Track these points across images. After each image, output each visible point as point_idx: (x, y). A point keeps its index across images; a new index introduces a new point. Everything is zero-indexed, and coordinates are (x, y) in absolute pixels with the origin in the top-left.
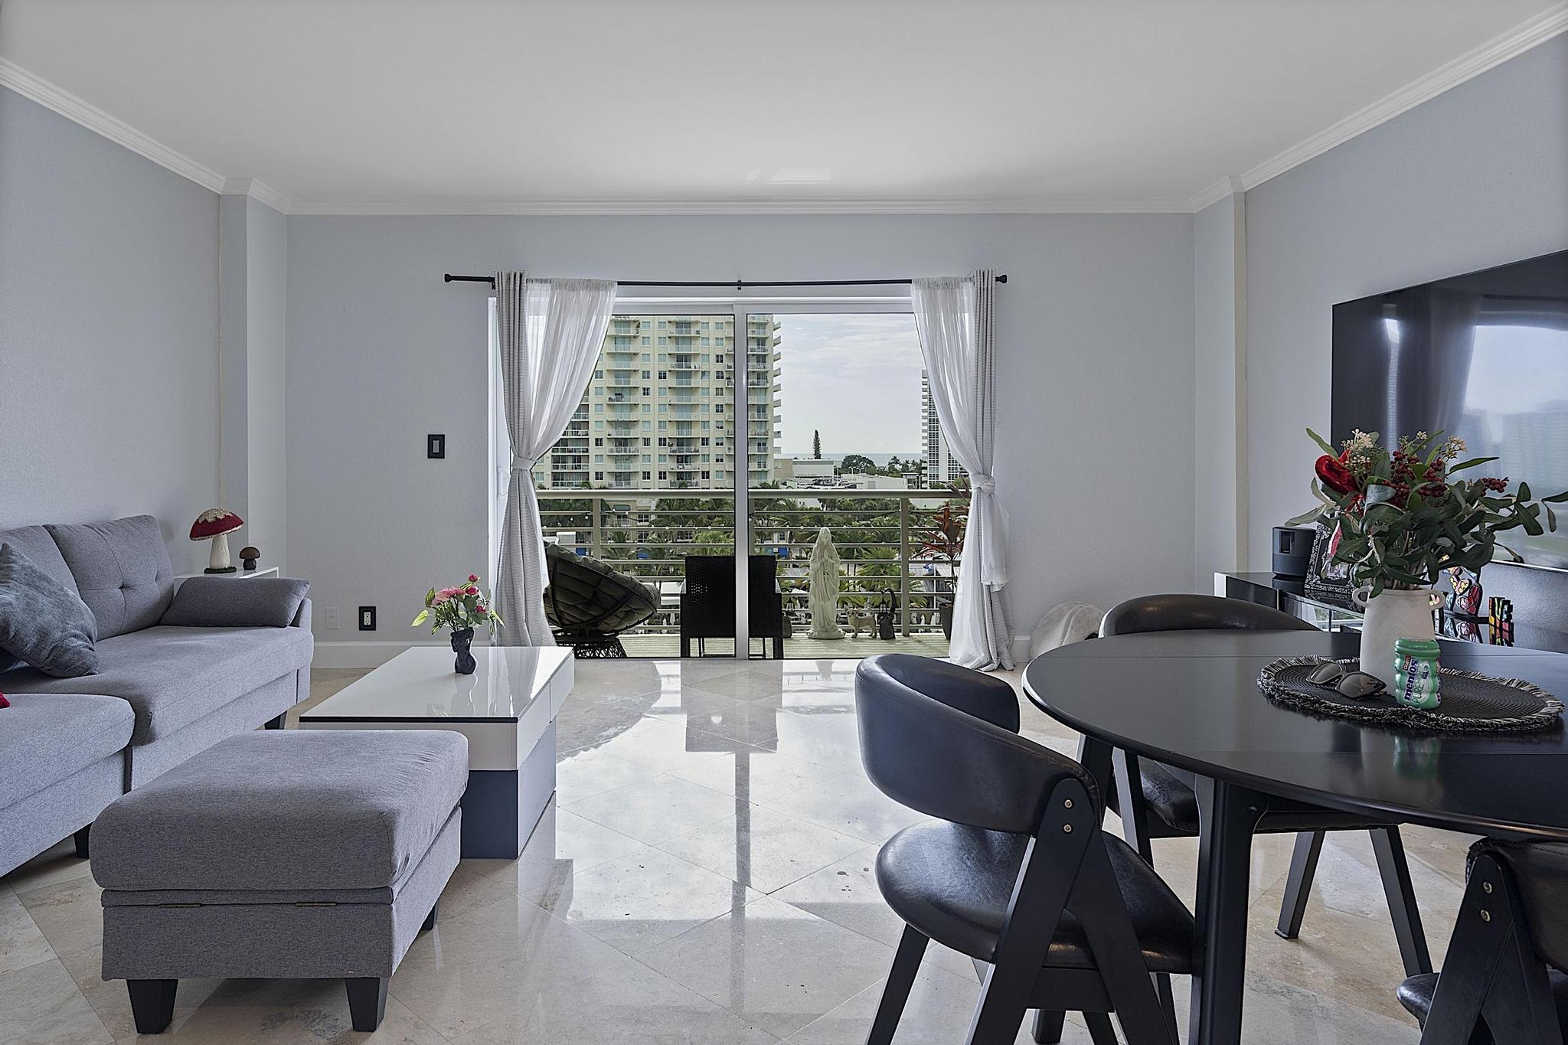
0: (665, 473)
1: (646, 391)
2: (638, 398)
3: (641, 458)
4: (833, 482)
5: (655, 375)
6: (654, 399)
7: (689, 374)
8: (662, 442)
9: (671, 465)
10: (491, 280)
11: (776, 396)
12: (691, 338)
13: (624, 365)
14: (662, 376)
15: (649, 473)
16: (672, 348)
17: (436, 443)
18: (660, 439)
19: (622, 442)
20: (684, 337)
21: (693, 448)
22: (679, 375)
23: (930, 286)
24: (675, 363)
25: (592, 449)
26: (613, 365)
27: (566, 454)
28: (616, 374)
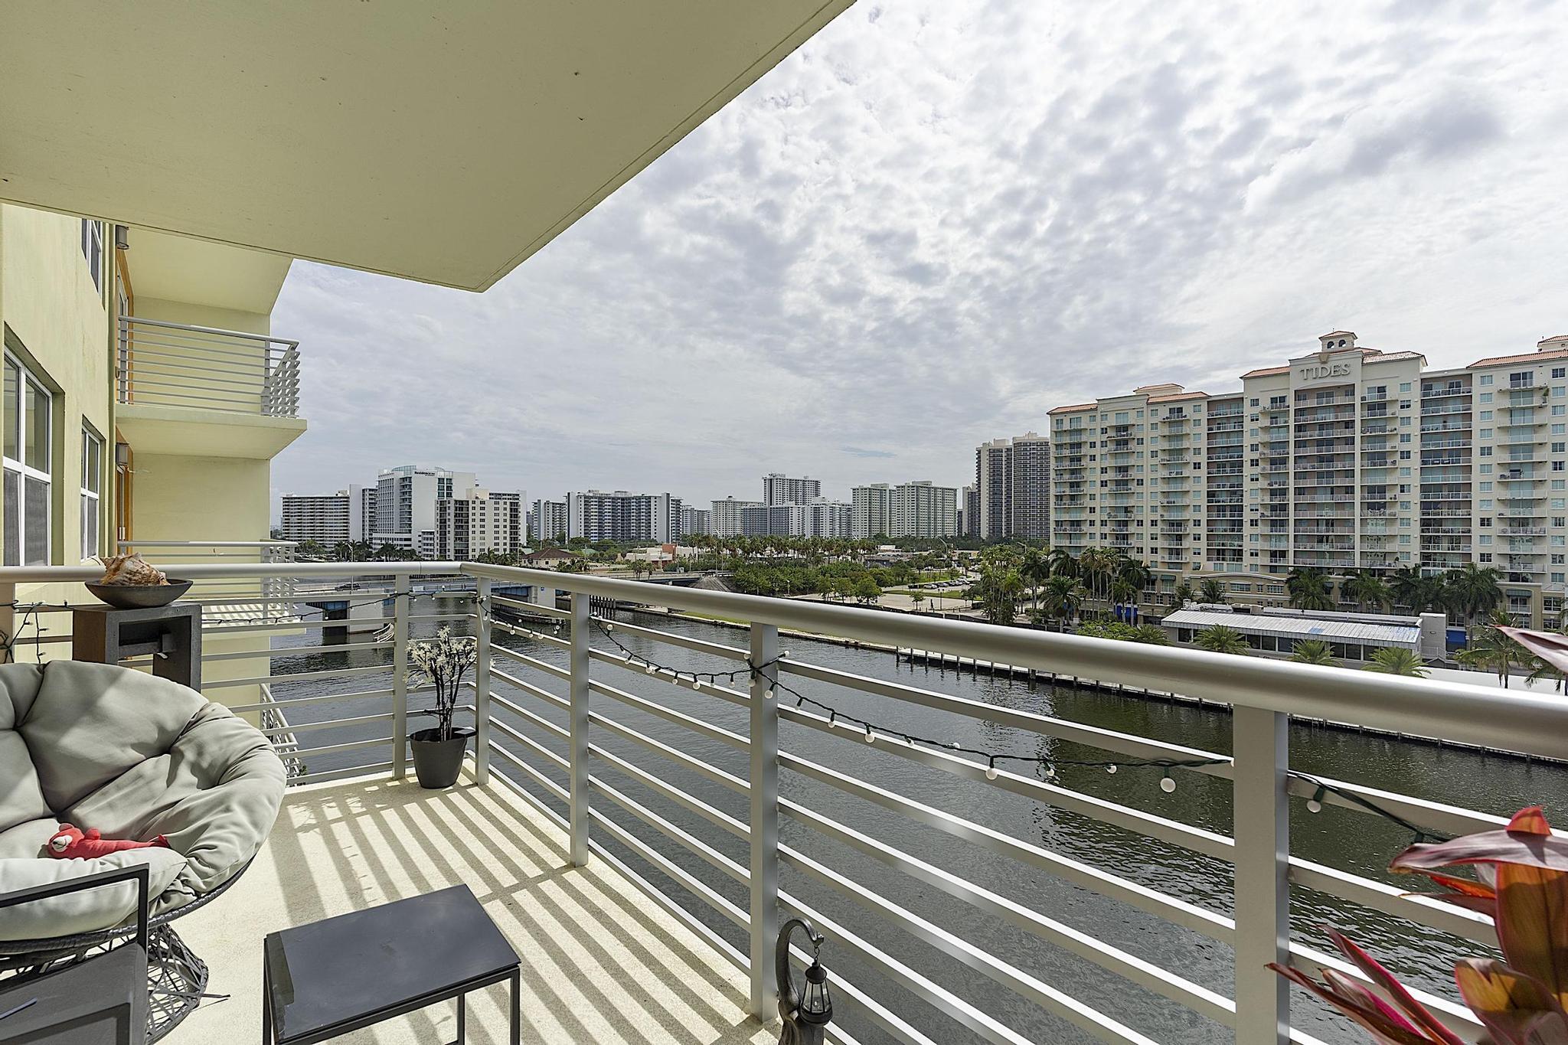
1: (1558, 466)
3: (1550, 539)
13: (1523, 439)
15: (1562, 556)
19: (1520, 522)
25: (1476, 529)
26: (1507, 440)
27: (1440, 534)
28: (1512, 449)
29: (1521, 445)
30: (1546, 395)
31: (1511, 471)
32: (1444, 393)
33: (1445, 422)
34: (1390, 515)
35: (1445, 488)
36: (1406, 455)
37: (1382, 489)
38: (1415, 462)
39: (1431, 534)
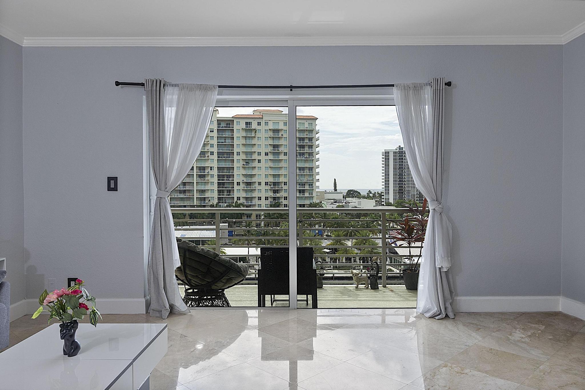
0: (268, 197)
1: (259, 161)
2: (256, 164)
3: (257, 190)
4: (342, 202)
5: (263, 154)
6: (263, 164)
7: (278, 154)
8: (266, 184)
9: (271, 194)
10: (143, 84)
11: (317, 163)
12: (279, 137)
13: (249, 150)
14: (267, 154)
15: (261, 197)
16: (271, 142)
17: (112, 182)
18: (266, 182)
19: (248, 184)
20: (276, 137)
21: (280, 187)
22: (274, 154)
23: (405, 88)
24: (272, 148)
25: (236, 187)
26: (244, 149)
27: (224, 189)
28: (246, 153)
29: (249, 152)
30: (256, 132)
31: (246, 162)
32: (225, 127)
33: (225, 140)
34: (207, 180)
35: (225, 169)
36: (212, 153)
37: (204, 168)
38: (215, 157)
39: (221, 189)
